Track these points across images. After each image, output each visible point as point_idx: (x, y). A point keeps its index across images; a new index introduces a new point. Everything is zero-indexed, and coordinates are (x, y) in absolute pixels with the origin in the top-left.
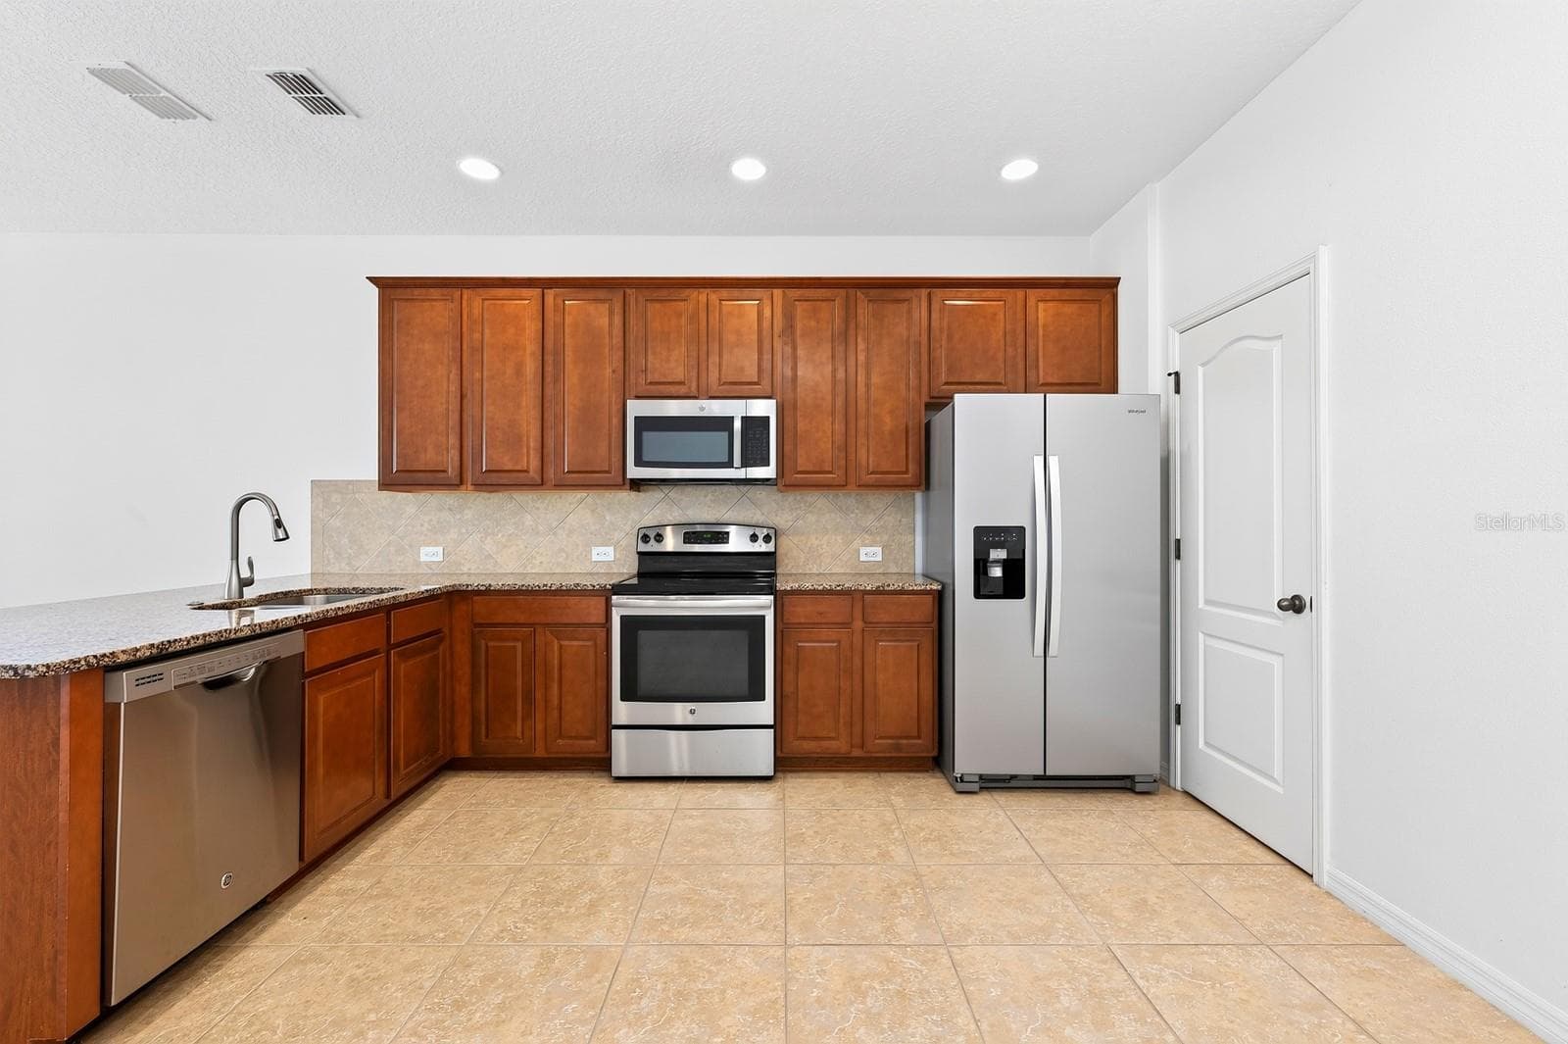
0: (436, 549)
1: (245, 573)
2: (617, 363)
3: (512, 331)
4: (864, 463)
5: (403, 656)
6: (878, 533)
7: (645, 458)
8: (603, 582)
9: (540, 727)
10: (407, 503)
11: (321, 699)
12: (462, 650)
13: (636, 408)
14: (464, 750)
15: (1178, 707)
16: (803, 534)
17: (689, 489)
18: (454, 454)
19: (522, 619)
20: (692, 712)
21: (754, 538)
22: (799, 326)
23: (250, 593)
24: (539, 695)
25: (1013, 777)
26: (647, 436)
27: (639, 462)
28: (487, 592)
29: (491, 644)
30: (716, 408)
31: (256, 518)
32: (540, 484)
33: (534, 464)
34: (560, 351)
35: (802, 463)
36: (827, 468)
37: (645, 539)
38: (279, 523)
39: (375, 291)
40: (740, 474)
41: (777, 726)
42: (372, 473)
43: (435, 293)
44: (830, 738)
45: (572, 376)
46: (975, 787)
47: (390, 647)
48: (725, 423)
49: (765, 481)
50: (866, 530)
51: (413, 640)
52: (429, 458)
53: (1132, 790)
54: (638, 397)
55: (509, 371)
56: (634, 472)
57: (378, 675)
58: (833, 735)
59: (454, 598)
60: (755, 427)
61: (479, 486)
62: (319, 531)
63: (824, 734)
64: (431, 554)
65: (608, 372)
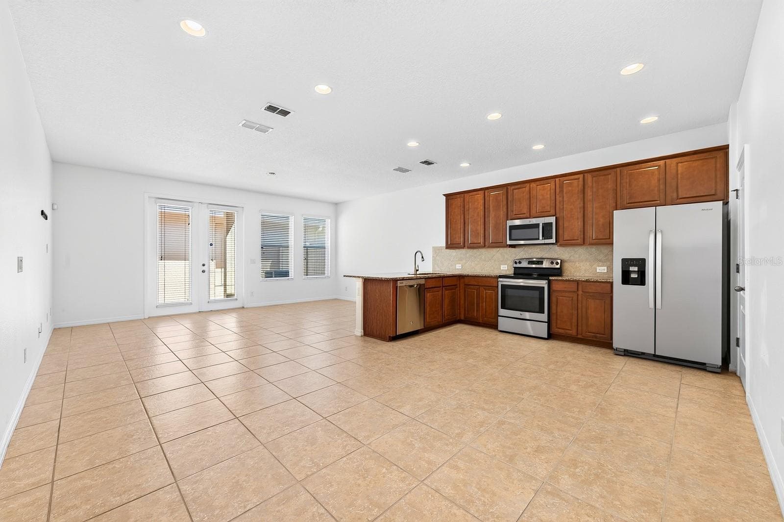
0: (460, 265)
1: (417, 269)
2: (505, 210)
3: (476, 204)
4: (591, 236)
5: (446, 290)
6: (605, 262)
7: (513, 238)
8: (497, 274)
9: (480, 314)
10: (453, 252)
11: (428, 294)
12: (462, 291)
13: (510, 223)
14: (462, 318)
15: (738, 339)
16: (573, 262)
17: (531, 247)
18: (462, 239)
19: (476, 284)
20: (521, 314)
21: (552, 263)
22: (565, 190)
23: (418, 273)
24: (480, 305)
25: (643, 354)
26: (513, 231)
27: (510, 239)
28: (468, 276)
29: (469, 290)
30: (534, 221)
31: (419, 255)
32: (484, 246)
33: (482, 241)
34: (489, 208)
35: (566, 237)
36: (576, 238)
37: (516, 263)
38: (422, 257)
39: (445, 197)
40: (543, 242)
41: (549, 322)
42: (444, 245)
43: (458, 196)
44: (569, 330)
45: (492, 214)
46: (623, 354)
47: (443, 287)
48: (537, 226)
49: (553, 244)
50: (600, 261)
51: (451, 286)
52: (457, 240)
53: (705, 370)
54: (511, 219)
55: (476, 215)
56: (509, 242)
57: (440, 292)
58: (570, 329)
59: (460, 277)
60: (547, 227)
61: (469, 248)
62: (434, 259)
63: (567, 328)
64: (458, 266)
65: (502, 213)
